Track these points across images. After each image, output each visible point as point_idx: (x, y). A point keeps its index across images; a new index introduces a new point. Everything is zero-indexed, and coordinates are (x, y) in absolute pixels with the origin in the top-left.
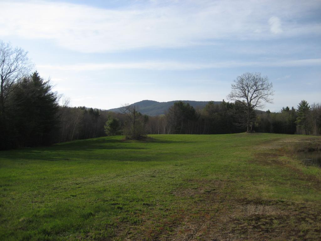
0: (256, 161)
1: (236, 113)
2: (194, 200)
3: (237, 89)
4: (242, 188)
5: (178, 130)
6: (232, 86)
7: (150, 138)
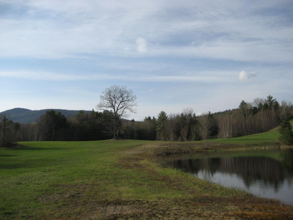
0: (120, 165)
1: (104, 122)
2: (57, 204)
3: (105, 100)
4: (104, 190)
5: (50, 137)
6: (101, 97)
7: (20, 145)
